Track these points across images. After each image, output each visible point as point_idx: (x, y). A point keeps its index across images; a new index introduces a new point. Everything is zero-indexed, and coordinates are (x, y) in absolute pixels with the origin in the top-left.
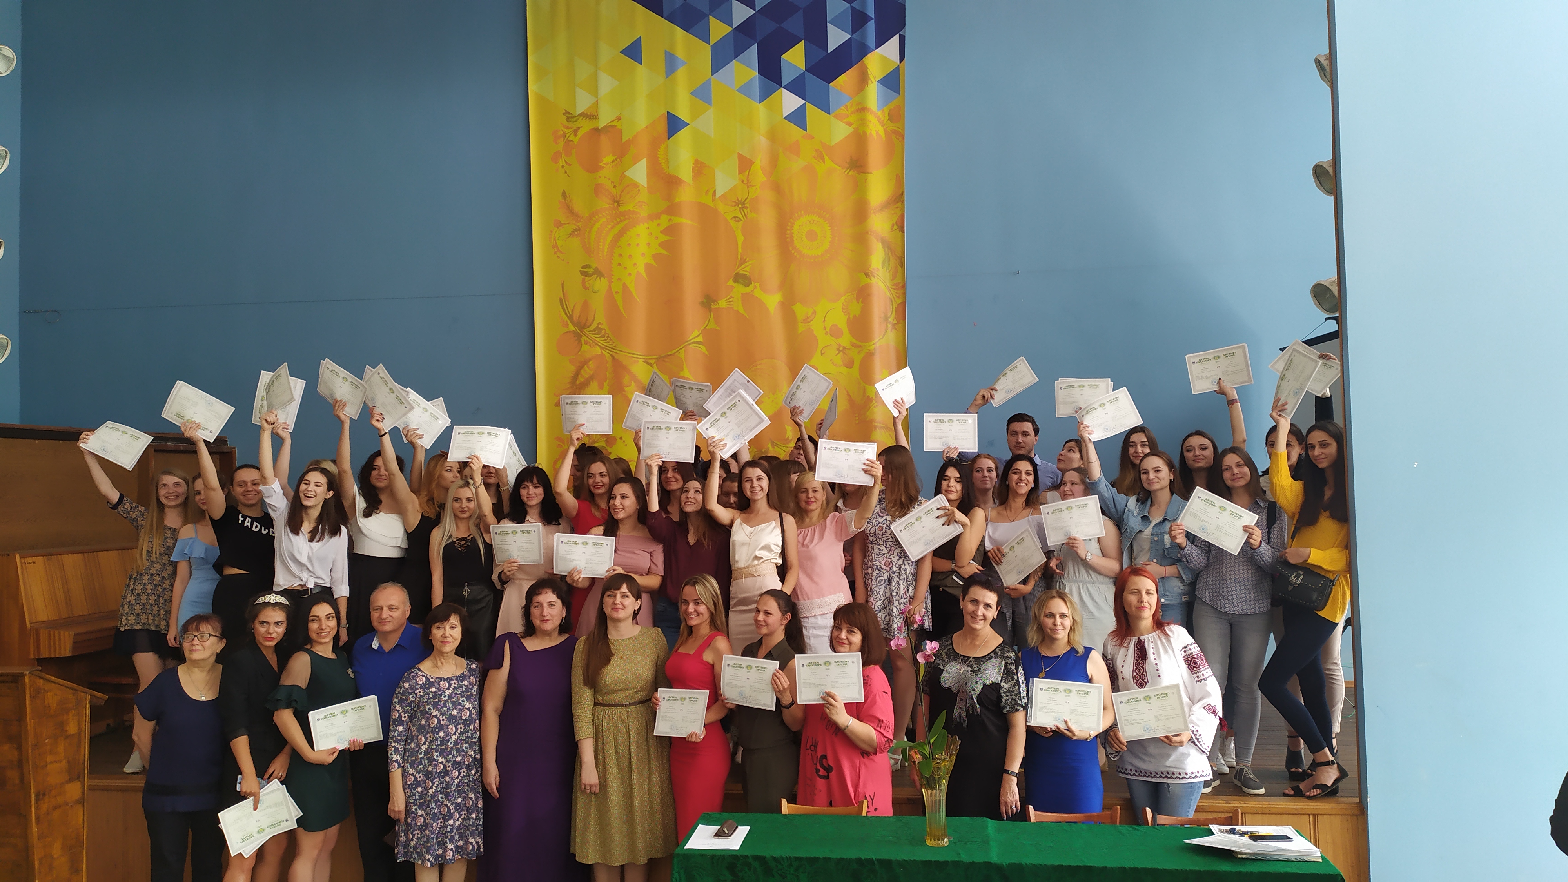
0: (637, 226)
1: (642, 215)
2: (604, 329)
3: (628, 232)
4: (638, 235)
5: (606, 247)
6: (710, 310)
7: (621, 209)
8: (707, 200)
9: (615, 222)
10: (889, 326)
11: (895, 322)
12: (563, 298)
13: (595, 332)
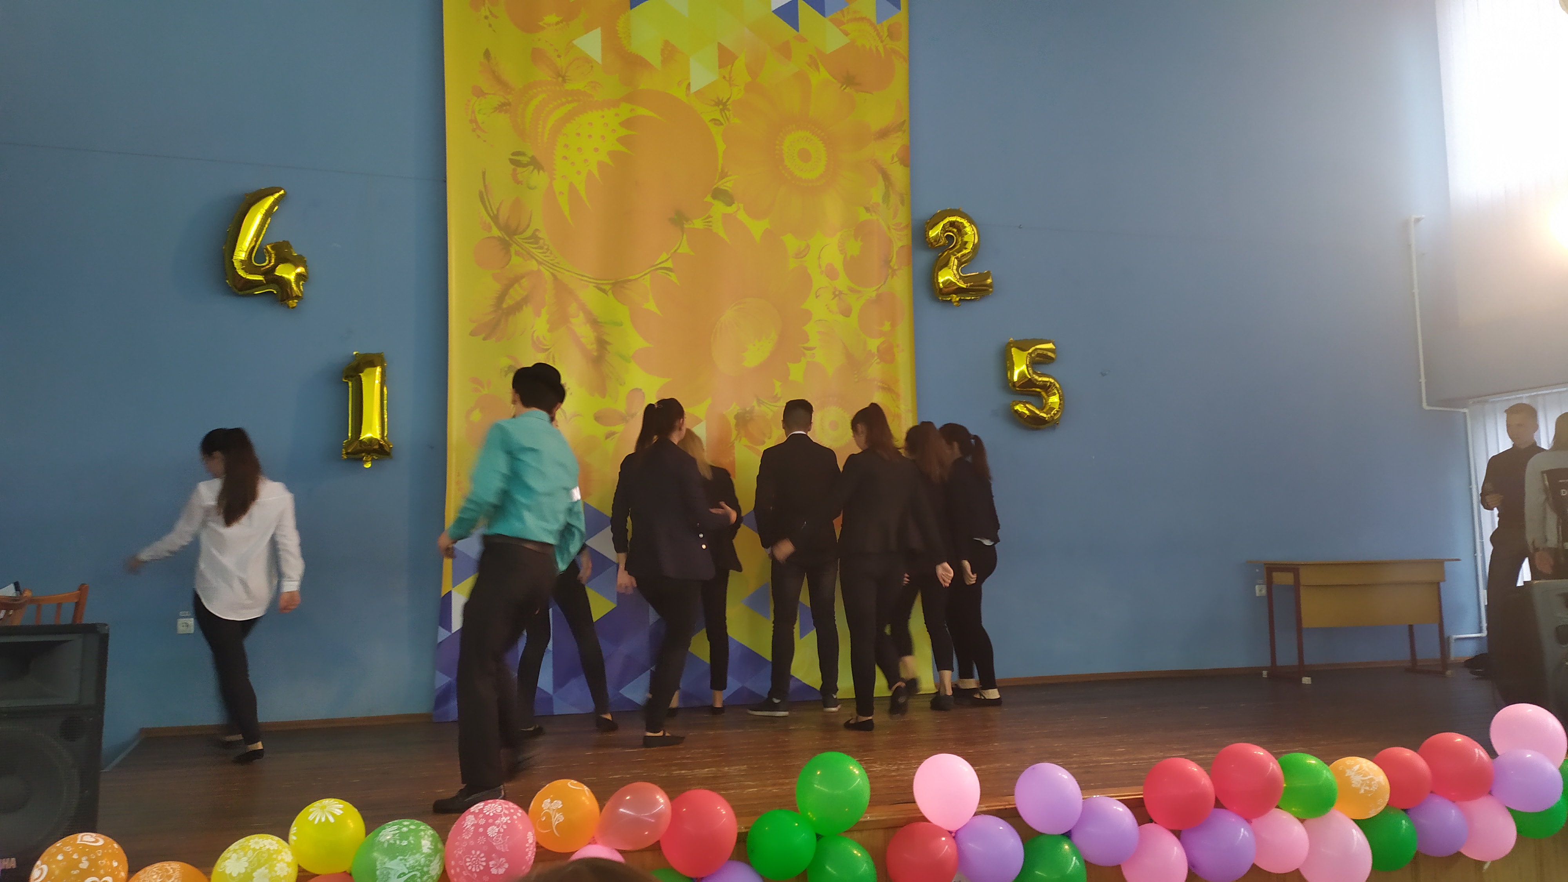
0: (589, 112)
1: (596, 98)
2: (541, 239)
3: (578, 120)
4: (590, 124)
5: (547, 132)
6: (683, 230)
7: (569, 86)
8: (680, 94)
9: (560, 100)
12: (483, 190)
13: (530, 241)
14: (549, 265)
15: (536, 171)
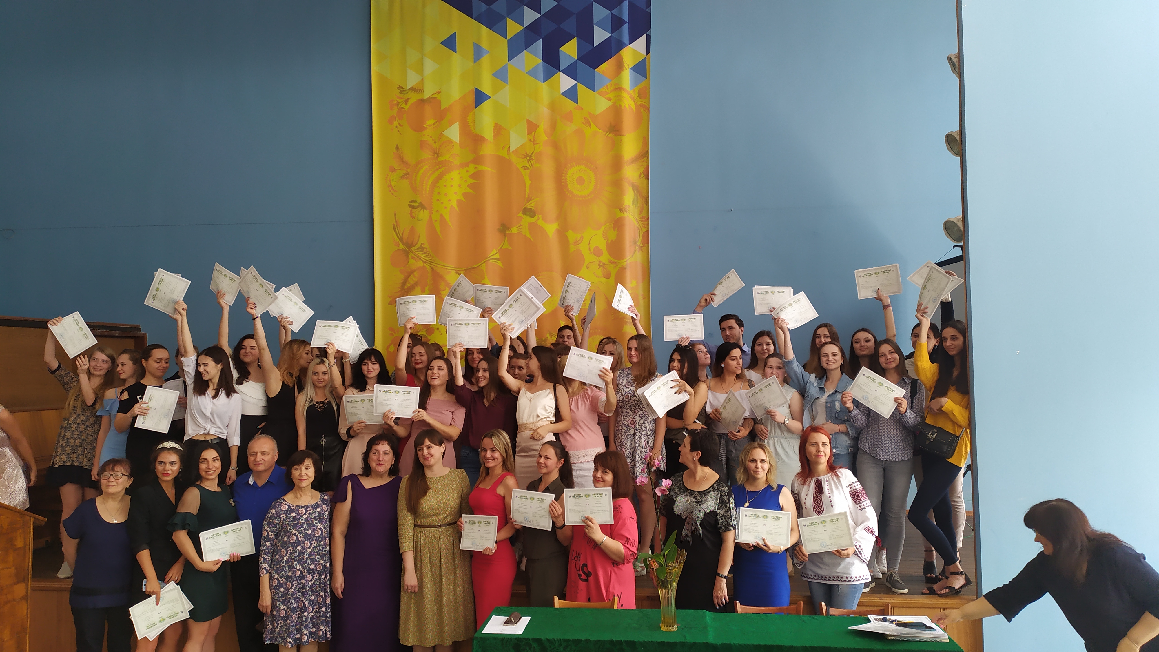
0: (452, 172)
1: (455, 164)
2: (426, 248)
3: (444, 177)
4: (452, 179)
5: (428, 187)
6: (505, 236)
7: (441, 159)
8: (504, 154)
9: (435, 168)
10: (637, 248)
11: (641, 245)
12: (395, 224)
13: (419, 250)
14: (430, 263)
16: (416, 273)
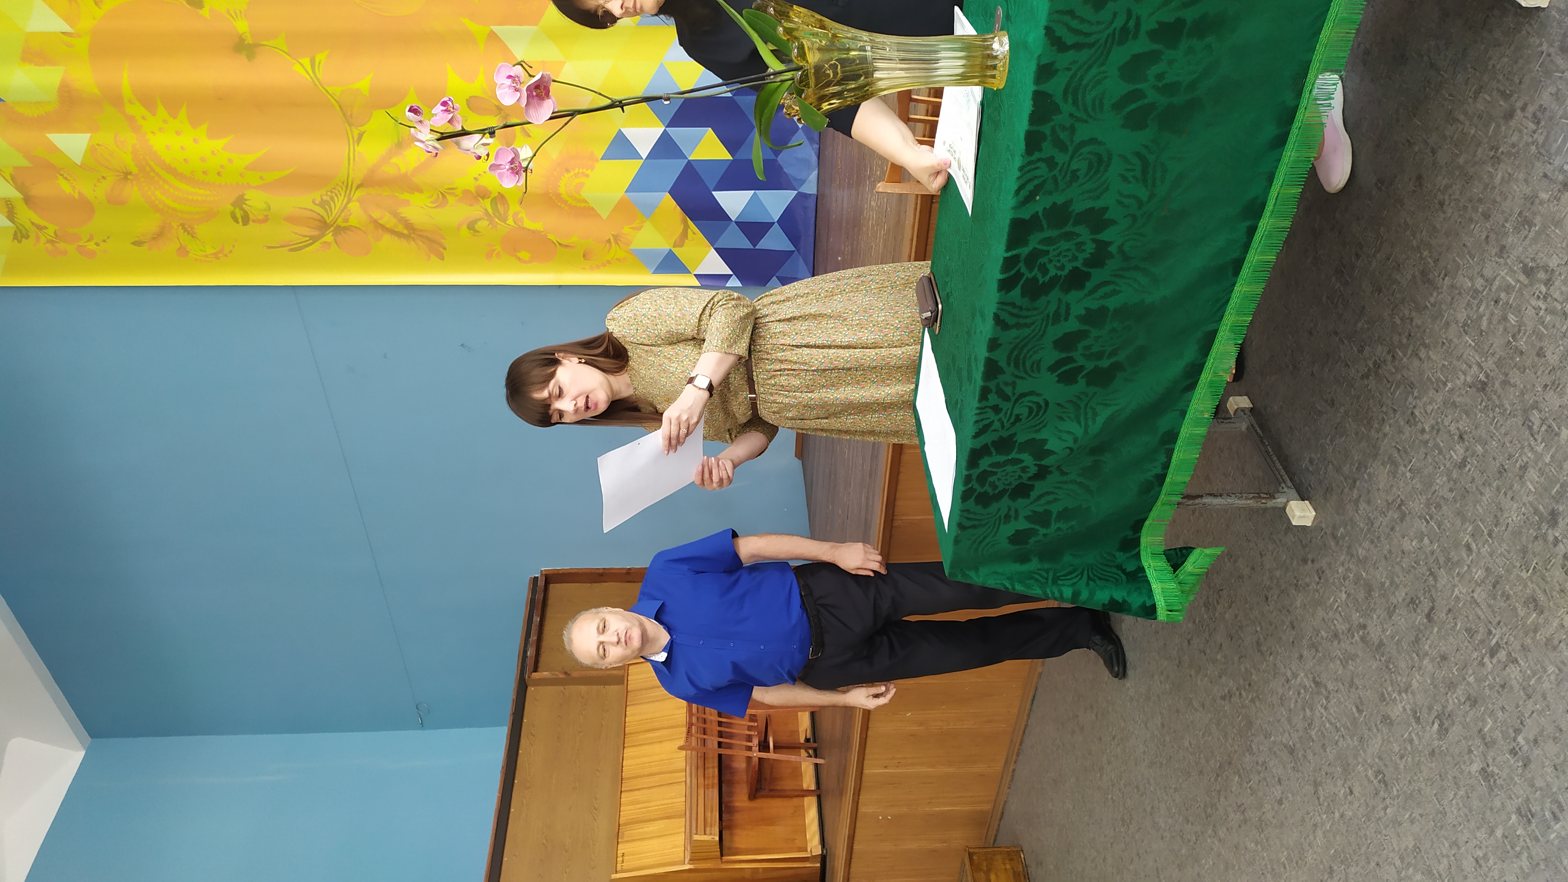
0: (155, 148)
1: (135, 141)
2: (322, 199)
3: (168, 161)
4: (168, 147)
5: (198, 191)
6: (259, 46)
7: (135, 170)
8: (82, 44)
9: (156, 178)
12: (287, 248)
13: (327, 207)
14: (348, 191)
15: (247, 202)
16: (376, 215)
